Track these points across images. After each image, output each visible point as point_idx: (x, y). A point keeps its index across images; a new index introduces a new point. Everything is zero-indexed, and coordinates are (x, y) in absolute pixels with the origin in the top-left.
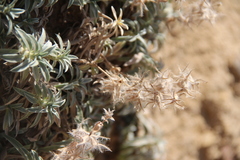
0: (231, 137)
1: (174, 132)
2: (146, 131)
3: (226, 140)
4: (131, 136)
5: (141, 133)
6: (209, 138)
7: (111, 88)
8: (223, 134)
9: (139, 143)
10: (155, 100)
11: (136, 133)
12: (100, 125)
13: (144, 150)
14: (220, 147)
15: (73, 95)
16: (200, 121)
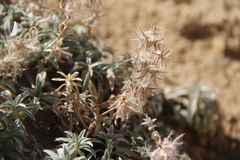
0: (225, 22)
1: (199, 72)
2: (185, 96)
3: (227, 27)
4: (184, 113)
5: (186, 102)
6: (219, 43)
7: (126, 110)
8: (220, 28)
9: (194, 108)
10: (154, 74)
11: (183, 107)
12: (155, 134)
13: (202, 106)
14: (231, 35)
15: (119, 149)
16: (198, 44)
